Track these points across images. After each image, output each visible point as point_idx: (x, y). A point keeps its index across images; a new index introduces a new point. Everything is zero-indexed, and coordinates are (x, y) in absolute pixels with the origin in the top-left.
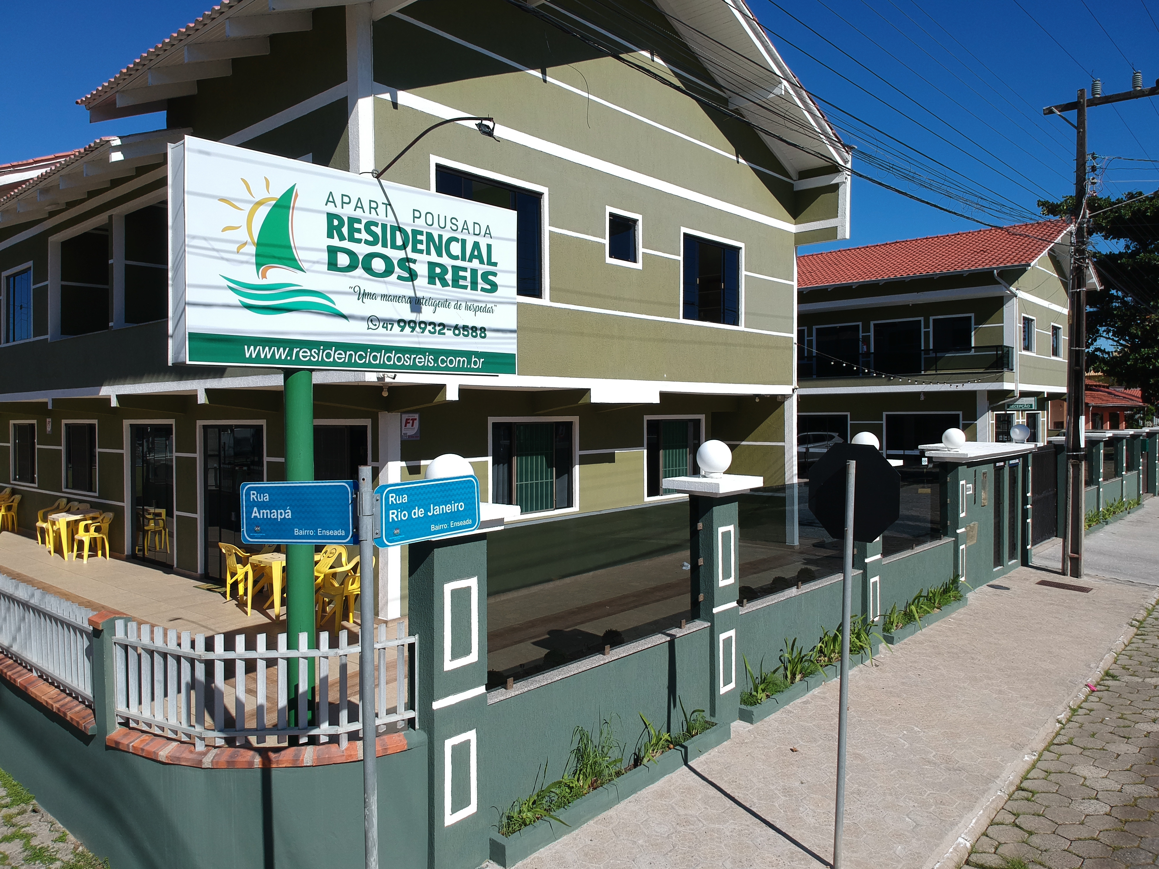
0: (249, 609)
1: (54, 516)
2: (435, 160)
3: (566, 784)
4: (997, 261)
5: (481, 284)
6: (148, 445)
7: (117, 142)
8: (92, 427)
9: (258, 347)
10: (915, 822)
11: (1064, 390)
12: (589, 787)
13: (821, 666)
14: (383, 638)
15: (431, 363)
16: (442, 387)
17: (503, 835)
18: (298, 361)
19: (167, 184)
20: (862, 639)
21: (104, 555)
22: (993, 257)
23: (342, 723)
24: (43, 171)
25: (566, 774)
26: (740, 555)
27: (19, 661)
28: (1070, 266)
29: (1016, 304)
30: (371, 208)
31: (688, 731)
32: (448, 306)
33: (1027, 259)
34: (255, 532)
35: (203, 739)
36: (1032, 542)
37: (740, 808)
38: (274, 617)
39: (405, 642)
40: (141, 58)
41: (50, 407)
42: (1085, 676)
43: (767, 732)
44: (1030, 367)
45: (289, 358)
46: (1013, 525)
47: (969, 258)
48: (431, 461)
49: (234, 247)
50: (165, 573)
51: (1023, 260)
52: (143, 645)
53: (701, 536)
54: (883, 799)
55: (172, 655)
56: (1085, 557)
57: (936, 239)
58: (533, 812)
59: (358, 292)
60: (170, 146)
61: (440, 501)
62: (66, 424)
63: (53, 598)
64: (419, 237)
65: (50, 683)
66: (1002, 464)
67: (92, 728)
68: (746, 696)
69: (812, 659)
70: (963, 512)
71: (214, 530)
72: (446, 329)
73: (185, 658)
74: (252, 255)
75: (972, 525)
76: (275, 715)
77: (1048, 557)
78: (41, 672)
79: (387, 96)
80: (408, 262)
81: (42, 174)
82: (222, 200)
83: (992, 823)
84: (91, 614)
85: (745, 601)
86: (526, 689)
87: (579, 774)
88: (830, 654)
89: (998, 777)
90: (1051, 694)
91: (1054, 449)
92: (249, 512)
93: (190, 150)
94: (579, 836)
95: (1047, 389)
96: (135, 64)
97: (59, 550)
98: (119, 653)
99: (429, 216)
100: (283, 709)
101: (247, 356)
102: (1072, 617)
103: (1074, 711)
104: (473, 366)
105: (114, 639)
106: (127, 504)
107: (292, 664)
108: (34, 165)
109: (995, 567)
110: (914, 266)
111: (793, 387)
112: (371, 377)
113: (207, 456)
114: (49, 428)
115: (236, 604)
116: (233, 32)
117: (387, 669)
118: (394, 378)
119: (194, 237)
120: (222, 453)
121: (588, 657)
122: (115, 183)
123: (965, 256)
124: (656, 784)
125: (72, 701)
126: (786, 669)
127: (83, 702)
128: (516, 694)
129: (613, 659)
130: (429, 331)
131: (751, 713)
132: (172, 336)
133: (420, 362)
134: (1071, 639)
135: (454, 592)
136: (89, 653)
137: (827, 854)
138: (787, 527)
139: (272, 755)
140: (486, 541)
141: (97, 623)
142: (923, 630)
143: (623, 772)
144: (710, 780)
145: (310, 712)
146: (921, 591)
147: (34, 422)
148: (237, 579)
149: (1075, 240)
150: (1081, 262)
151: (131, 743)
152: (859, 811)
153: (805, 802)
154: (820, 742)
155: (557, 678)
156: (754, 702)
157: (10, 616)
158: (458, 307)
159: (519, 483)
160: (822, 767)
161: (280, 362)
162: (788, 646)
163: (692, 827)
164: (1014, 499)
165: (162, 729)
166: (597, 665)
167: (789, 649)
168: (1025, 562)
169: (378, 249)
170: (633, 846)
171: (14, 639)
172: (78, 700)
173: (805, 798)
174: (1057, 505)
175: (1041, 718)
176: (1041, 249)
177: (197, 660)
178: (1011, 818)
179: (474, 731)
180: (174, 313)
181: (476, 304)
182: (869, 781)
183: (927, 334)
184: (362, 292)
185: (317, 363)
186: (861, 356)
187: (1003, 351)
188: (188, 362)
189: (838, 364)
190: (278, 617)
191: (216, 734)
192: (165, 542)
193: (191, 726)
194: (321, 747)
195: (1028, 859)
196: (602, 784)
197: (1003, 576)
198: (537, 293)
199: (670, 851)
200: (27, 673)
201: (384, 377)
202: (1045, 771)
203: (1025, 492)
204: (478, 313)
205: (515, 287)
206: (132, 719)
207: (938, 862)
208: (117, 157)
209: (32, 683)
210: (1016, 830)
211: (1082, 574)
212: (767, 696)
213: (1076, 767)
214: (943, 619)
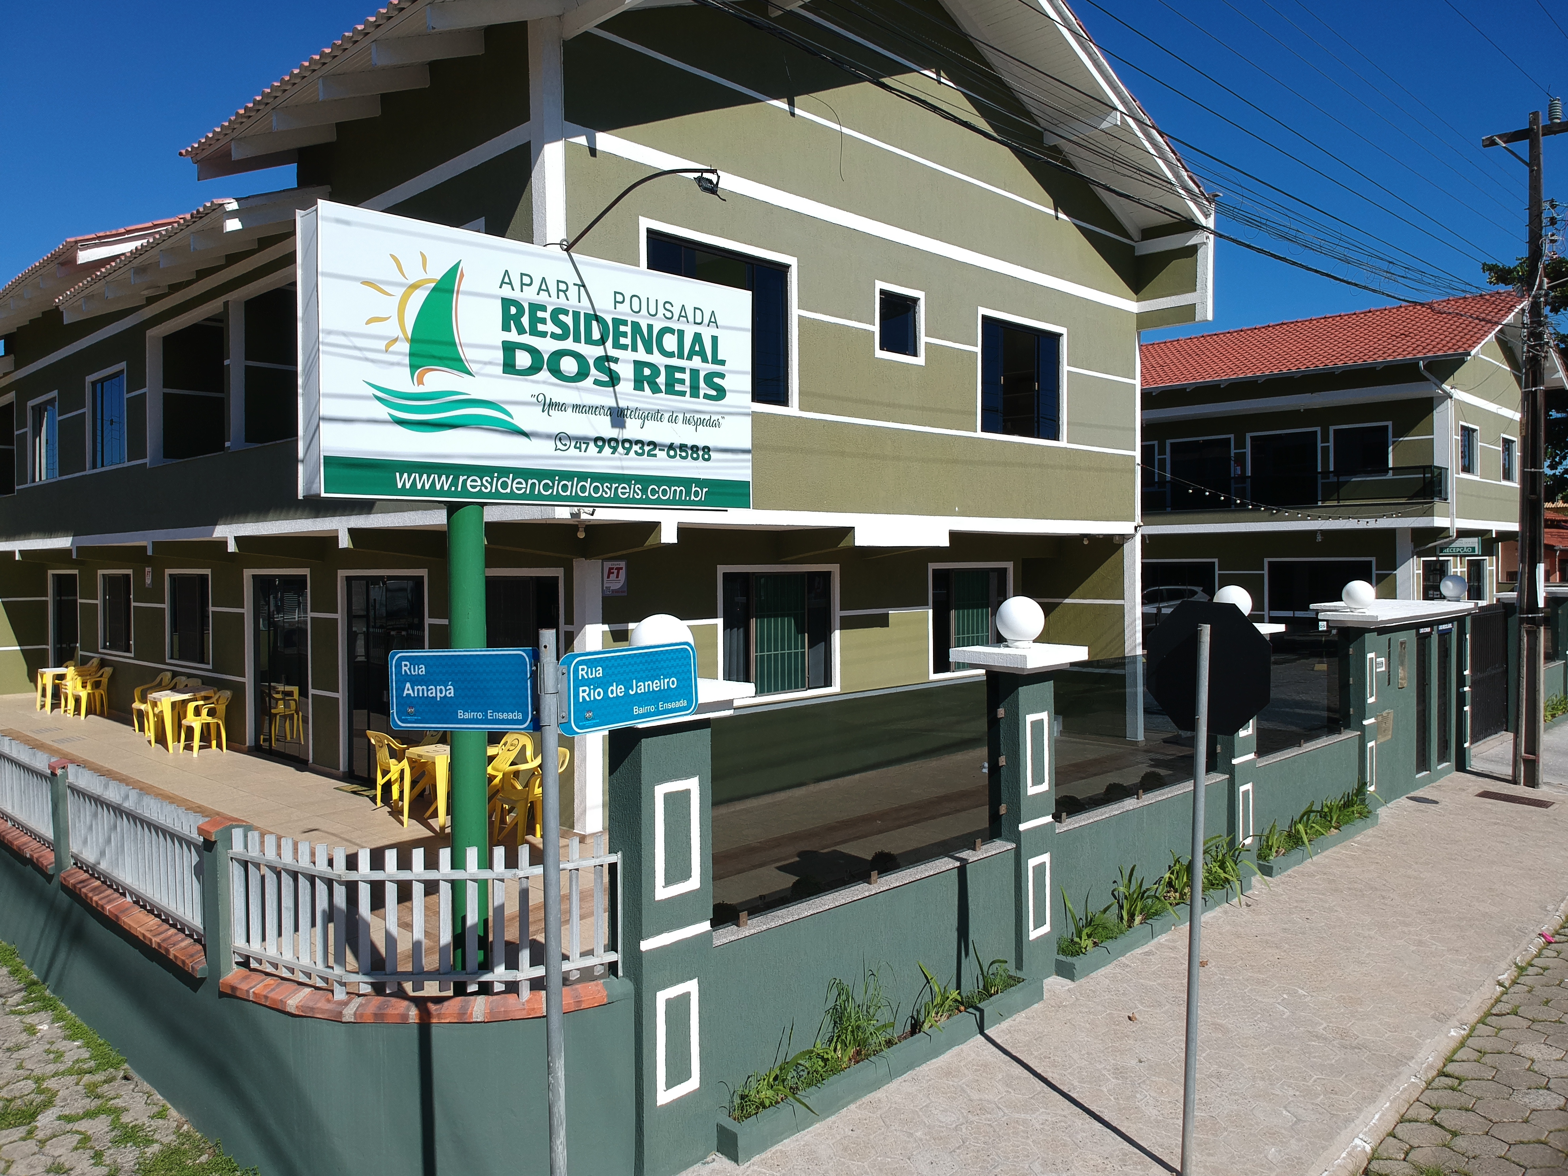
0: (405, 818)
1: (156, 695)
2: (645, 223)
3: (818, 1054)
4: (1424, 348)
5: (704, 389)
6: (276, 602)
7: (233, 206)
8: (204, 578)
9: (413, 475)
10: (1295, 1117)
11: (1515, 527)
12: (850, 1059)
13: (1171, 904)
14: (576, 856)
15: (638, 495)
16: (655, 526)
17: (735, 1119)
18: (465, 492)
19: (295, 262)
20: (1227, 869)
21: (219, 745)
22: (1419, 343)
23: (522, 966)
24: (138, 243)
25: (818, 1041)
26: (1058, 751)
27: (109, 882)
28: (1523, 356)
29: (1451, 408)
30: (559, 290)
31: (985, 988)
32: (661, 418)
33: (1466, 346)
34: (409, 714)
35: (344, 984)
36: (1471, 738)
37: (1055, 1093)
38: (438, 829)
39: (604, 862)
40: (263, 94)
41: (150, 552)
42: (1539, 922)
43: (1094, 992)
44: (1472, 496)
45: (453, 489)
46: (1445, 714)
47: (1384, 344)
48: (638, 623)
49: (382, 345)
50: (298, 769)
51: (1460, 347)
52: (268, 861)
53: (1003, 727)
54: (1252, 1085)
55: (305, 875)
56: (1545, 758)
57: (1339, 318)
58: (774, 1091)
59: (543, 401)
60: (299, 213)
61: (644, 676)
62: (170, 575)
63: (152, 801)
64: (622, 328)
65: (148, 911)
66: (1428, 630)
67: (202, 969)
68: (1066, 943)
69: (1157, 895)
70: (1371, 696)
71: (361, 715)
72: (657, 449)
73: (321, 878)
74: (404, 354)
75: (1384, 714)
76: (436, 957)
77: (1493, 759)
78: (136, 896)
79: (582, 140)
80: (608, 361)
81: (136, 248)
82: (366, 283)
83: (1402, 1120)
84: (201, 821)
85: (1064, 815)
86: (765, 927)
87: (836, 1042)
88: (1183, 888)
89: (1413, 1058)
90: (1491, 946)
91: (1505, 609)
92: (400, 689)
93: (325, 219)
94: (836, 1125)
95: (1495, 526)
96: (255, 103)
97: (161, 739)
98: (236, 872)
99: (635, 301)
100: (447, 946)
101: (400, 486)
102: (1524, 841)
103: (1521, 970)
104: (693, 497)
105: (231, 854)
106: (248, 680)
107: (457, 887)
108: (126, 236)
109: (1418, 772)
110: (1306, 357)
111: (1135, 524)
112: (563, 513)
113: (351, 617)
114: (148, 580)
115: (388, 812)
116: (381, 59)
117: (582, 900)
118: (592, 515)
119: (330, 332)
120: (372, 613)
121: (848, 886)
122: (232, 259)
123: (1379, 342)
124: (941, 1058)
125: (176, 934)
126: (1121, 907)
127: (191, 936)
128: (751, 933)
129: (882, 889)
130: (636, 452)
131: (1072, 966)
132: (302, 461)
133: (623, 493)
134: (1521, 872)
135: (668, 797)
136: (199, 871)
137: (1173, 1157)
138: (1127, 716)
139: (432, 1007)
140: (710, 730)
141: (209, 832)
142: (1314, 858)
143: (896, 1040)
144: (1014, 1054)
145: (482, 952)
146: (1312, 804)
147: (130, 572)
148: (390, 779)
149: (1529, 320)
150: (1537, 350)
151: (251, 988)
152: (1218, 1100)
153: (1144, 1087)
154: (1166, 1008)
155: (806, 913)
156: (1077, 951)
157: (97, 824)
158: (673, 420)
159: (759, 654)
160: (1169, 1041)
161: (442, 492)
162: (1124, 876)
163: (989, 1116)
164: (1445, 679)
165: (292, 971)
166: (860, 897)
167: (1126, 881)
168: (1461, 766)
169: (569, 344)
170: (908, 1139)
171: (103, 854)
172: (184, 933)
173: (1144, 1081)
174: (1507, 688)
175: (1475, 978)
176: (1485, 332)
177: (336, 881)
178: (1428, 1114)
179: (695, 981)
180: (305, 431)
181: (697, 416)
182: (1233, 1061)
183: (1325, 450)
184: (548, 401)
185: (490, 495)
186: (1232, 481)
187: (1432, 472)
188: (323, 495)
189: (1199, 493)
190: (443, 828)
191: (360, 978)
192: (298, 730)
193: (328, 967)
194: (495, 997)
195: (1450, 1168)
196: (867, 1056)
197: (1431, 785)
198: (782, 400)
199: (959, 1148)
200: (119, 898)
201: (580, 512)
202: (1478, 1051)
203: (1461, 668)
204: (700, 428)
205: (748, 392)
206: (253, 957)
207: (1326, 1170)
208: (233, 225)
209: (124, 910)
210: (1436, 1129)
211: (1540, 781)
212: (1095, 943)
213: (1521, 1046)
214: (1343, 844)
